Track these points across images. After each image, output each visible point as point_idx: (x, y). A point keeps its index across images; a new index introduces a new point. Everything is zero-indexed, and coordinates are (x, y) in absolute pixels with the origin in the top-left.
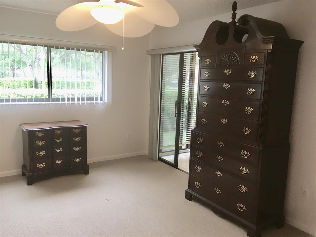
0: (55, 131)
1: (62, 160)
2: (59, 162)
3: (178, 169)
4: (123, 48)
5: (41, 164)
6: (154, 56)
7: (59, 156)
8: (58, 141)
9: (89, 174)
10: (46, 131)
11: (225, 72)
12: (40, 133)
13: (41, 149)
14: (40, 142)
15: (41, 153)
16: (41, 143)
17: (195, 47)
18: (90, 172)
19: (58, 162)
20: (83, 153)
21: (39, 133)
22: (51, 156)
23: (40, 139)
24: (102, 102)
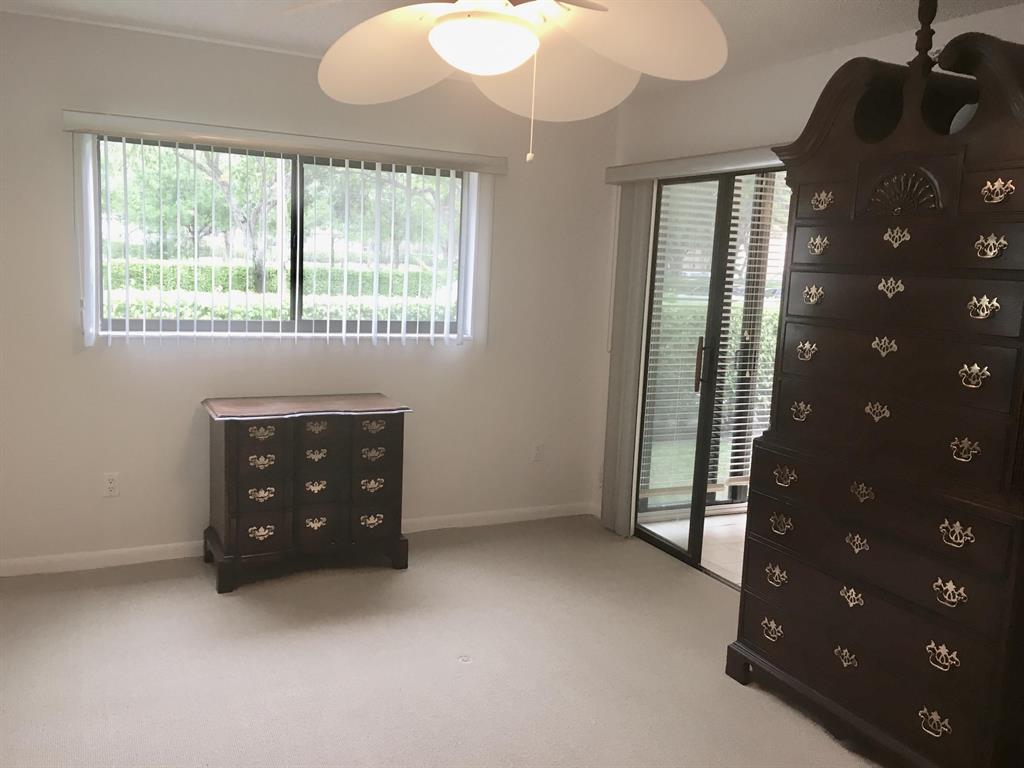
0: (308, 424)
1: (324, 519)
2: (316, 525)
3: (701, 569)
4: (530, 156)
5: (262, 529)
6: (628, 187)
7: (316, 505)
8: (316, 457)
9: (406, 567)
10: (280, 424)
11: (886, 237)
12: (262, 429)
13: (261, 479)
14: (262, 459)
15: (262, 493)
16: (262, 462)
17: (778, 151)
18: (409, 563)
19: (312, 525)
20: (391, 501)
21: (258, 430)
22: (291, 506)
23: (263, 448)
24: (454, 336)
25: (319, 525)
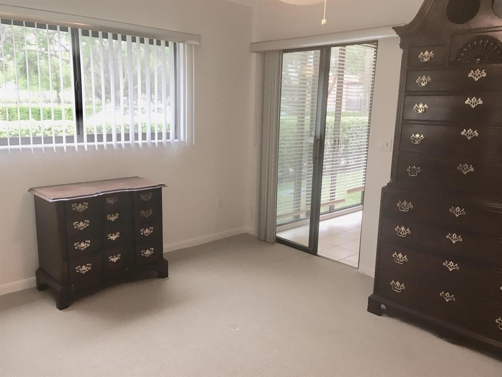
0: (107, 199)
1: (119, 255)
2: (114, 260)
3: (317, 255)
4: (324, 21)
5: (84, 267)
7: (114, 247)
8: (113, 218)
9: (168, 276)
10: (91, 201)
11: (470, 75)
12: (80, 205)
13: (81, 236)
14: (81, 223)
15: (83, 245)
16: (82, 225)
17: (396, 29)
18: (169, 272)
19: (112, 259)
20: (157, 239)
21: (78, 205)
22: (101, 248)
23: (81, 217)
24: (176, 140)
25: (117, 259)
